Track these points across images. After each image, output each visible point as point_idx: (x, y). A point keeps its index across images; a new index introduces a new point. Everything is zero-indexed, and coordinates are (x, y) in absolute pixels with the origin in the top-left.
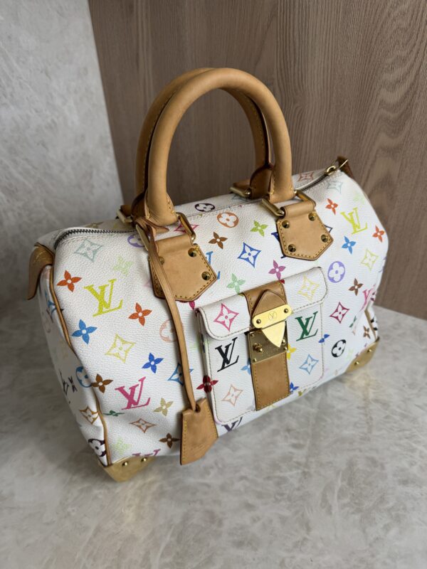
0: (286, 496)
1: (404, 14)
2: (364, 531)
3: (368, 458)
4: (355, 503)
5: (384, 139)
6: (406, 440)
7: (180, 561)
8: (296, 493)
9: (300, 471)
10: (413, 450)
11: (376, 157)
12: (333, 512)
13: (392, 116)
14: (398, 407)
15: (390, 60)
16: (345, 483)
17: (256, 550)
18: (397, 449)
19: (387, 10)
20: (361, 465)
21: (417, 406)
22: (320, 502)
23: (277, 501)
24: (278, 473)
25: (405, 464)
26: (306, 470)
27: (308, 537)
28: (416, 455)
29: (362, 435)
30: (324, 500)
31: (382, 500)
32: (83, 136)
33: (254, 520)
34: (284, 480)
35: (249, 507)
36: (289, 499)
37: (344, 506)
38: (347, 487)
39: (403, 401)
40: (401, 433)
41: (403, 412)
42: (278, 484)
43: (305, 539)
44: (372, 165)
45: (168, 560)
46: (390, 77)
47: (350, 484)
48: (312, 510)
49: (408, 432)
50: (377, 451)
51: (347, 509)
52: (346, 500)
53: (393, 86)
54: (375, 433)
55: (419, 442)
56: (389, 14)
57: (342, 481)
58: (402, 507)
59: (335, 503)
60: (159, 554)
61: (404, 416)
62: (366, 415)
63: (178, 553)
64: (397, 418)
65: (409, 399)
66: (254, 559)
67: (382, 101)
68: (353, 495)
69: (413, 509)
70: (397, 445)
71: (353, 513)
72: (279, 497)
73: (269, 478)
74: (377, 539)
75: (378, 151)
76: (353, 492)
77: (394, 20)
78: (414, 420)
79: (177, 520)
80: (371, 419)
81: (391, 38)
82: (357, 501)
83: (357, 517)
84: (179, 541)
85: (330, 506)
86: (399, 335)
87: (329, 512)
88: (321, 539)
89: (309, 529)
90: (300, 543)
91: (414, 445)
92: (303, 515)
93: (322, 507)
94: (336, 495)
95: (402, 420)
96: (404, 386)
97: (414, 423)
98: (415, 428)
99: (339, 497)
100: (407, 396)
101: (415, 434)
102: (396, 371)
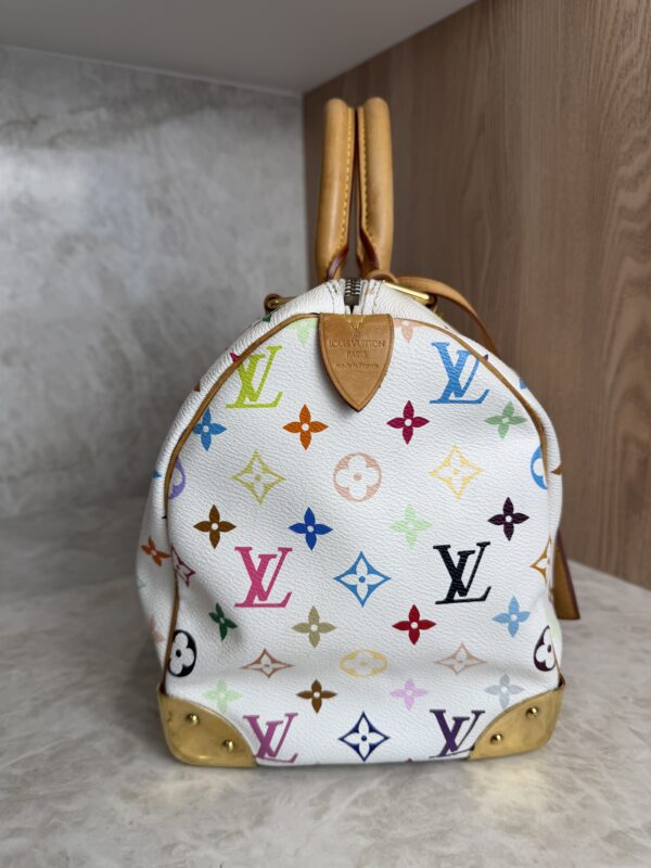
1: (637, 79)
4: (379, 822)
5: (631, 268)
6: (568, 771)
7: (29, 779)
11: (622, 299)
12: (325, 818)
13: (639, 227)
15: (625, 147)
17: (147, 812)
19: (614, 82)
21: (632, 730)
22: (314, 795)
27: (247, 832)
28: (573, 800)
30: (324, 796)
31: (439, 837)
37: (356, 817)
38: (384, 794)
39: (607, 718)
40: (562, 759)
41: (594, 732)
44: (619, 313)
45: (15, 772)
46: (628, 171)
47: (393, 794)
48: (289, 800)
49: (580, 761)
51: (355, 823)
52: (364, 811)
53: (634, 183)
55: (595, 782)
56: (618, 87)
57: (381, 784)
59: (340, 807)
60: (13, 761)
61: (589, 736)
63: (35, 771)
64: (573, 735)
65: (621, 718)
66: (131, 823)
67: (622, 209)
68: (385, 809)
71: (362, 834)
75: (623, 288)
76: (387, 804)
77: (625, 91)
78: (610, 749)
79: (75, 736)
81: (624, 116)
82: (385, 820)
83: (364, 842)
84: (52, 758)
85: (326, 810)
87: (317, 816)
88: (269, 844)
89: (259, 822)
90: (224, 835)
91: (580, 783)
92: (266, 801)
93: (311, 803)
94: (352, 797)
95: (582, 741)
96: (625, 698)
97: (606, 753)
98: (602, 760)
99: (355, 802)
100: (620, 713)
101: (596, 768)
102: (623, 676)
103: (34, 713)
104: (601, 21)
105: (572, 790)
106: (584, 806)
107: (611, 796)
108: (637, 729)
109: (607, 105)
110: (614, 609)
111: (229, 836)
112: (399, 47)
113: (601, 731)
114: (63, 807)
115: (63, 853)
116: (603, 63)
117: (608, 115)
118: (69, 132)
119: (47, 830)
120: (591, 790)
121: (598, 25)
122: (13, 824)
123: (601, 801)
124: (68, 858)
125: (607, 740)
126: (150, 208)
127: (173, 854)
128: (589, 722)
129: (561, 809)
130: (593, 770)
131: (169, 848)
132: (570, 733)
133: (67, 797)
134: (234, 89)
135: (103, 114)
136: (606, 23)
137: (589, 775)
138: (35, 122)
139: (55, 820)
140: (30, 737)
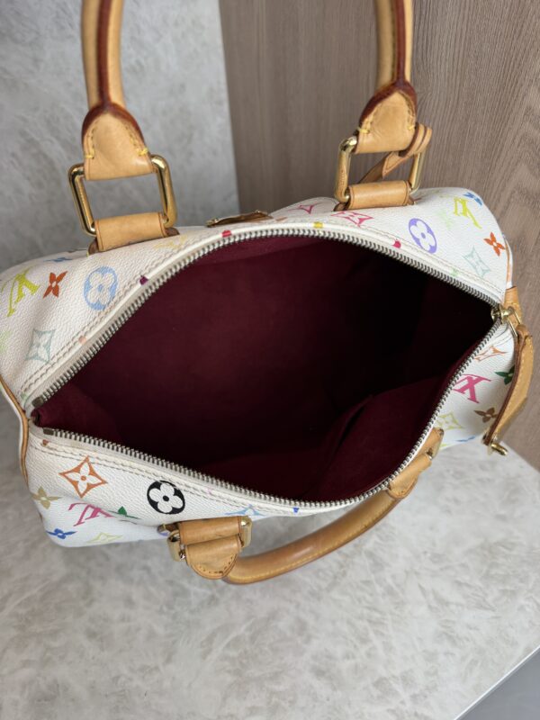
0: (173, 612)
2: (224, 699)
3: (299, 620)
4: (241, 663)
6: (366, 624)
7: (30, 618)
8: (187, 615)
9: (209, 593)
10: (364, 640)
11: (509, 202)
12: (209, 658)
14: (393, 577)
16: (248, 634)
17: (102, 649)
18: (345, 628)
20: (284, 624)
21: (420, 586)
22: (204, 638)
23: (161, 612)
24: (185, 583)
25: (339, 651)
26: (217, 595)
27: (161, 668)
28: (363, 649)
29: (315, 588)
30: (210, 639)
31: (275, 677)
32: (183, 86)
33: (123, 619)
34: (185, 592)
35: (129, 602)
36: (174, 617)
37: (226, 658)
38: (247, 639)
39: (407, 572)
40: (366, 612)
41: (394, 586)
42: (176, 594)
43: (157, 668)
45: (22, 611)
47: (253, 639)
48: (188, 642)
49: (377, 615)
50: (317, 617)
51: (227, 663)
52: (233, 653)
54: (335, 594)
55: (382, 634)
57: (247, 629)
58: (291, 698)
59: (219, 649)
60: (18, 602)
61: (390, 592)
62: (342, 566)
63: (33, 610)
64: (379, 589)
65: (416, 573)
66: (93, 658)
68: (246, 652)
69: (303, 709)
70: (349, 622)
71: (229, 672)
72: (165, 609)
73: (171, 583)
74: (232, 716)
75: (513, 192)
76: (248, 648)
78: (400, 604)
79: (55, 578)
80: (344, 574)
82: (244, 661)
83: (229, 679)
84: (42, 599)
85: (209, 651)
86: (480, 480)
87: (204, 656)
88: (174, 678)
89: (168, 660)
90: (148, 670)
91: (372, 635)
92: (174, 642)
93: (202, 645)
94: (227, 641)
95: (384, 596)
96: (425, 553)
97: (396, 608)
98: (392, 614)
99: (228, 646)
100: (417, 568)
101: (385, 622)
102: (432, 528)
103: (27, 555)
106: (369, 655)
107: (388, 648)
108: (424, 586)
111: (151, 671)
113: (399, 586)
114: (52, 643)
115: (55, 681)
119: (45, 662)
120: (376, 642)
122: (25, 657)
123: (381, 652)
124: (58, 685)
125: (400, 595)
127: (118, 684)
129: (354, 657)
130: (383, 623)
131: (116, 679)
132: (377, 587)
133: (54, 634)
139: (48, 654)
140: (26, 579)
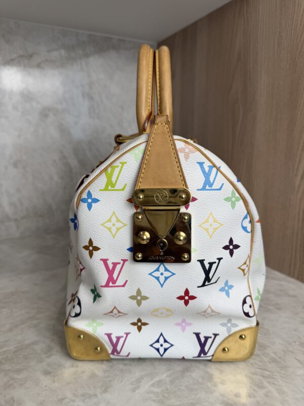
4: (163, 396)
6: (261, 377)
12: (137, 391)
16: (168, 379)
17: (54, 382)
20: (196, 375)
21: (296, 359)
22: (134, 380)
27: (99, 396)
28: (261, 392)
30: (139, 380)
37: (152, 392)
38: (168, 382)
39: (284, 351)
40: (258, 371)
41: (277, 358)
43: (95, 395)
47: (172, 382)
48: (121, 382)
49: (267, 373)
51: (152, 395)
52: (156, 390)
55: (274, 384)
57: (167, 376)
59: (145, 387)
61: (274, 360)
63: (7, 357)
65: (291, 352)
66: (46, 386)
68: (167, 390)
71: (154, 401)
76: (168, 387)
79: (27, 342)
82: (166, 395)
84: (15, 352)
85: (139, 387)
87: (134, 390)
88: (108, 402)
89: (105, 391)
90: (88, 396)
91: (266, 384)
92: (110, 381)
93: (132, 384)
94: (152, 382)
95: (270, 362)
96: (295, 342)
97: (282, 369)
98: (279, 373)
99: (153, 385)
100: (291, 349)
101: (275, 377)
102: (295, 331)
103: (10, 330)
104: (298, 5)
105: (261, 387)
106: (266, 396)
107: (281, 392)
108: (298, 358)
109: (300, 47)
110: (294, 296)
111: (90, 397)
112: (201, 20)
113: (280, 358)
114: (16, 376)
115: (12, 398)
116: (299, 26)
117: (300, 51)
118: (47, 60)
119: (7, 386)
120: (271, 388)
121: (297, 7)
123: (276, 394)
124: (14, 401)
125: (282, 363)
126: (83, 96)
127: (63, 403)
128: (275, 353)
129: (254, 397)
130: (274, 378)
131: (61, 400)
132: (264, 358)
133: (18, 371)
134: (124, 41)
135: (63, 52)
136: (301, 6)
137: (271, 380)
138: (31, 56)
139: (11, 382)
140: (6, 341)
